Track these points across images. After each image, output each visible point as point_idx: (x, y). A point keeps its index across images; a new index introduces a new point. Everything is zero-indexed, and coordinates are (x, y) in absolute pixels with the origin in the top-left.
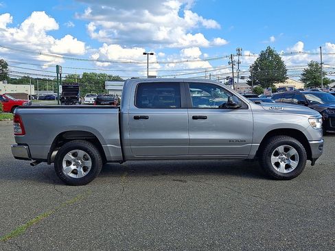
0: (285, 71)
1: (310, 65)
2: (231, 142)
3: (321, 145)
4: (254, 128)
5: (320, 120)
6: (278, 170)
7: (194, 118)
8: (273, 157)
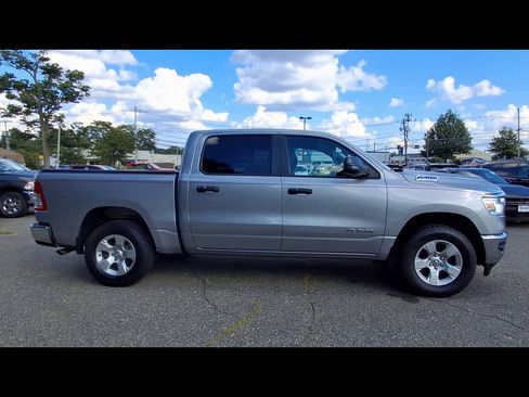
0: (469, 140)
1: (501, 133)
2: (348, 232)
3: (502, 243)
4: (387, 211)
5: (503, 200)
6: (427, 281)
7: (292, 192)
8: (418, 260)
